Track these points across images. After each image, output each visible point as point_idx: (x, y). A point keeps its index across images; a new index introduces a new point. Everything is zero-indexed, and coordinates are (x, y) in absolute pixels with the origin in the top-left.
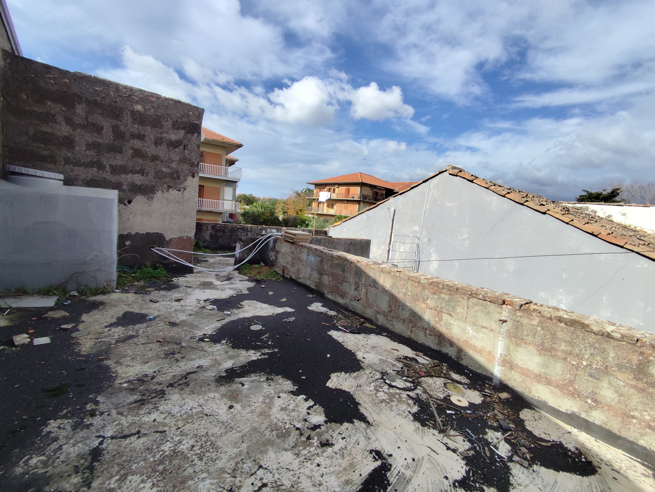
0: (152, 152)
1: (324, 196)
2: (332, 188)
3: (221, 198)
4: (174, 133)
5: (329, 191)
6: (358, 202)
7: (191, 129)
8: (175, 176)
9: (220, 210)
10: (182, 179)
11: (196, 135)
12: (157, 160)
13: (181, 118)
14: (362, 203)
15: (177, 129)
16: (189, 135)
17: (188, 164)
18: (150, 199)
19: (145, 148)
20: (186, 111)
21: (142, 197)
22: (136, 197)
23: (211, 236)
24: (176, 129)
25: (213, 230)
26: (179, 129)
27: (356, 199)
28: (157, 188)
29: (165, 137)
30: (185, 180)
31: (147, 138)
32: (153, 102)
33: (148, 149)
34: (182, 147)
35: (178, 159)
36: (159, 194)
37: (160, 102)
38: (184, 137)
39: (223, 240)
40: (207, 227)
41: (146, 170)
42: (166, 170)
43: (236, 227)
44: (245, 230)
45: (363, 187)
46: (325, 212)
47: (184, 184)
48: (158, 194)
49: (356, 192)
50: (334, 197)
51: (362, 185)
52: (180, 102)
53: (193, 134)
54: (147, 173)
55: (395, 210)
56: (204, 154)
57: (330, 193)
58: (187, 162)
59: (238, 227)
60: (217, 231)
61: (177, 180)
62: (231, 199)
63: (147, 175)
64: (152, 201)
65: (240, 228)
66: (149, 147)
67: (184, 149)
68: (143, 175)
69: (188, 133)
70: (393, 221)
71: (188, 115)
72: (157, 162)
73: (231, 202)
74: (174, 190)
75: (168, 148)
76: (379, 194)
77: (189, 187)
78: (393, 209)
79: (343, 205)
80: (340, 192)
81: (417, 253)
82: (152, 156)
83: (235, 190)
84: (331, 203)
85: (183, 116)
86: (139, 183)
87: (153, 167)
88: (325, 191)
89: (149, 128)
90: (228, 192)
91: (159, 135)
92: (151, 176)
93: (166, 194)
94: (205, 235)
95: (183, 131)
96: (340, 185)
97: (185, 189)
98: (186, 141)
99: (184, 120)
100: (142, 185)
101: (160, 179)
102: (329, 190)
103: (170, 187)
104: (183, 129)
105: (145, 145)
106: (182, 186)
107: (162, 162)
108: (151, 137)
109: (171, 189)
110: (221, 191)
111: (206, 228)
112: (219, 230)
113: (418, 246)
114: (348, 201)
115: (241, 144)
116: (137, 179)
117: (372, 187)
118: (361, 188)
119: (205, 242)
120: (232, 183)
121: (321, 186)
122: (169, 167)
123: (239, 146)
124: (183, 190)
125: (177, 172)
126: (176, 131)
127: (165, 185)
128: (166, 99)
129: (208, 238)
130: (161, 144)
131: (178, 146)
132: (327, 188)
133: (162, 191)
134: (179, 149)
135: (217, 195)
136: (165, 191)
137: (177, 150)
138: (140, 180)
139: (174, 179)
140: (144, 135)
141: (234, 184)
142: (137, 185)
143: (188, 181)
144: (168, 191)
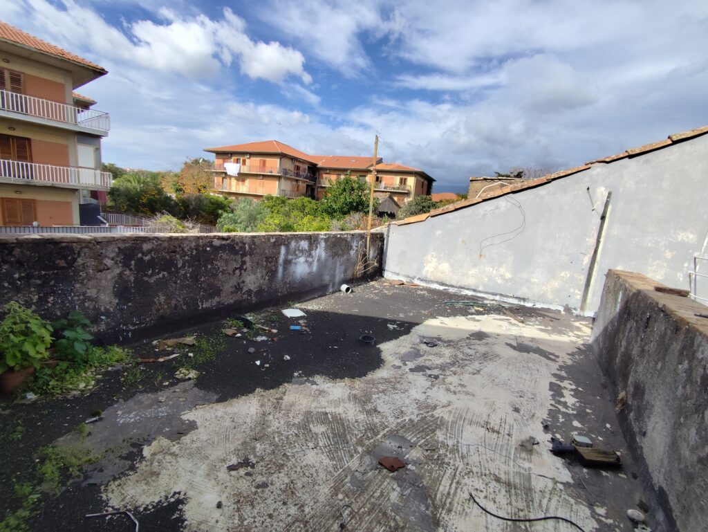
1: (232, 168)
2: (242, 159)
3: (71, 162)
5: (237, 163)
6: (279, 178)
9: (72, 183)
14: (283, 180)
23: (122, 291)
25: (126, 265)
27: (275, 173)
39: (169, 297)
40: (99, 257)
43: (211, 246)
44: (236, 253)
45: (282, 159)
46: (233, 190)
49: (274, 165)
50: (245, 170)
51: (282, 156)
55: (610, 194)
56: (22, 79)
57: (239, 165)
59: (216, 243)
60: (142, 267)
62: (93, 166)
65: (222, 247)
73: (93, 171)
76: (301, 168)
78: (602, 192)
79: (258, 182)
80: (252, 164)
83: (98, 150)
84: (242, 177)
88: (231, 162)
90: (84, 154)
94: (92, 292)
96: (252, 154)
102: (237, 161)
110: (71, 150)
111: (92, 263)
112: (151, 264)
114: (264, 176)
115: (103, 70)
117: (293, 159)
118: (281, 160)
119: (95, 320)
120: (91, 138)
121: (224, 154)
123: (100, 73)
129: (107, 300)
132: (234, 158)
135: (63, 158)
141: (95, 141)
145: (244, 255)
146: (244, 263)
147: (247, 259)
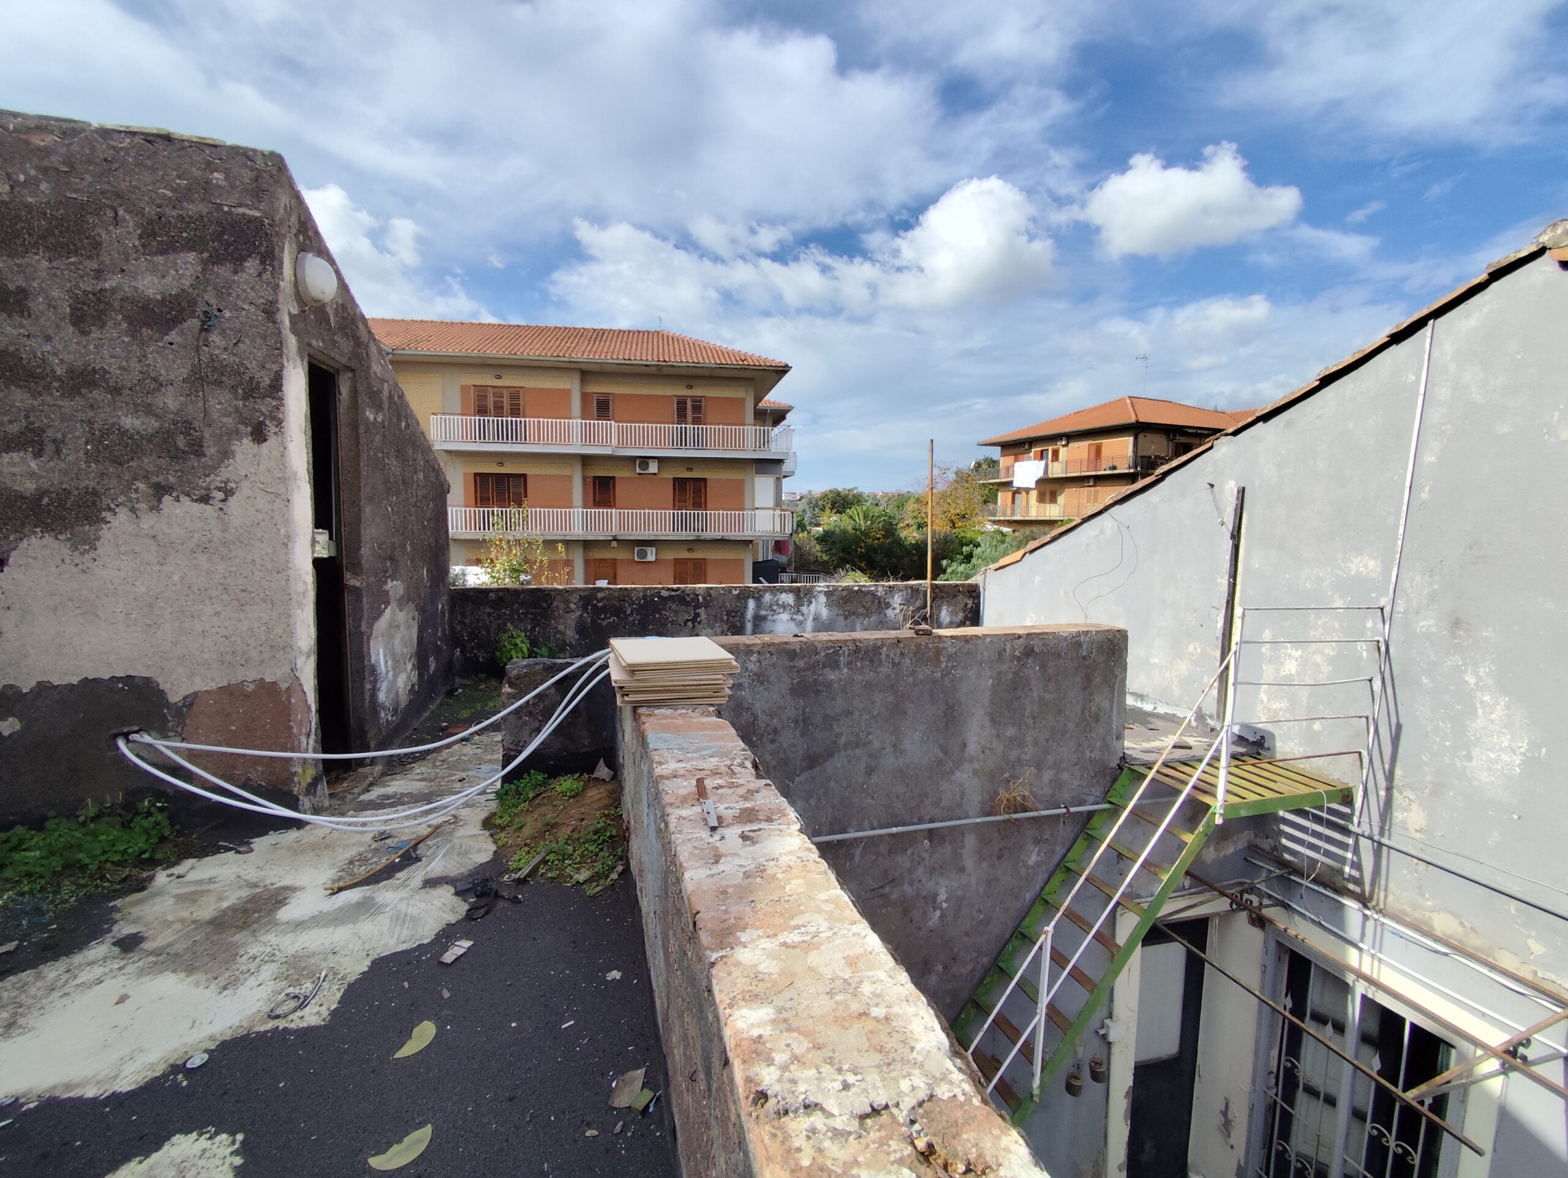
0: (66, 357)
1: (1027, 471)
2: (1050, 449)
3: (747, 504)
4: (153, 270)
5: (1042, 458)
6: (1130, 478)
7: (228, 244)
8: (181, 442)
9: (747, 534)
10: (211, 450)
11: (252, 265)
12: (93, 385)
13: (176, 204)
15: (168, 248)
16: (224, 271)
17: (234, 388)
18: (86, 544)
19: (33, 343)
20: (196, 172)
21: (48, 539)
22: (25, 544)
24: (163, 252)
26: (175, 250)
27: (1122, 470)
28: (106, 501)
29: (114, 290)
30: (226, 454)
31: (38, 304)
32: (45, 152)
33: (48, 348)
34: (194, 323)
35: (184, 372)
36: (120, 522)
37: (75, 147)
38: (199, 282)
41: (50, 433)
42: (137, 423)
46: (1033, 515)
47: (224, 473)
48: (115, 523)
49: (1120, 451)
50: (1057, 471)
52: (167, 138)
53: (239, 261)
54: (58, 444)
55: (1242, 492)
57: (1043, 463)
58: (229, 383)
61: (194, 461)
62: (772, 505)
63: (58, 452)
64: (92, 554)
66: (48, 339)
67: (205, 329)
68: (38, 454)
69: (216, 259)
70: (1236, 535)
71: (207, 186)
72: (96, 394)
73: (772, 512)
74: (183, 498)
75: (133, 332)
77: (245, 484)
78: (1230, 489)
79: (1085, 492)
80: (1072, 457)
81: (1377, 685)
82: (71, 371)
83: (779, 480)
84: (1049, 488)
85: (183, 195)
86: (29, 487)
87: (80, 416)
88: (1029, 459)
89: (40, 262)
90: (762, 487)
91: (87, 285)
92: (74, 455)
93: (148, 521)
95: (192, 256)
96: (1071, 437)
97: (228, 493)
98: (210, 297)
99: (193, 208)
100: (42, 493)
101: (118, 462)
103: (160, 491)
104: (191, 249)
105: (33, 330)
106: (216, 480)
107: (116, 391)
108: (55, 293)
109: (167, 500)
110: (747, 486)
113: (1383, 650)
114: (1099, 479)
115: (787, 366)
116: (17, 470)
117: (1171, 431)
118: (1136, 438)
120: (771, 465)
121: (1016, 447)
122: (149, 410)
123: (782, 371)
124: (220, 495)
125: (188, 427)
126: (160, 259)
127: (141, 486)
128: (106, 133)
130: (100, 320)
131: (176, 321)
132: (1036, 449)
133: (133, 510)
134: (182, 333)
135: (737, 499)
136: (143, 506)
137: (173, 336)
138: (32, 475)
139: (177, 456)
140: (22, 292)
142: (22, 498)
143: (239, 457)
144: (156, 508)
145: (698, 606)
146: (698, 615)
147: (702, 611)
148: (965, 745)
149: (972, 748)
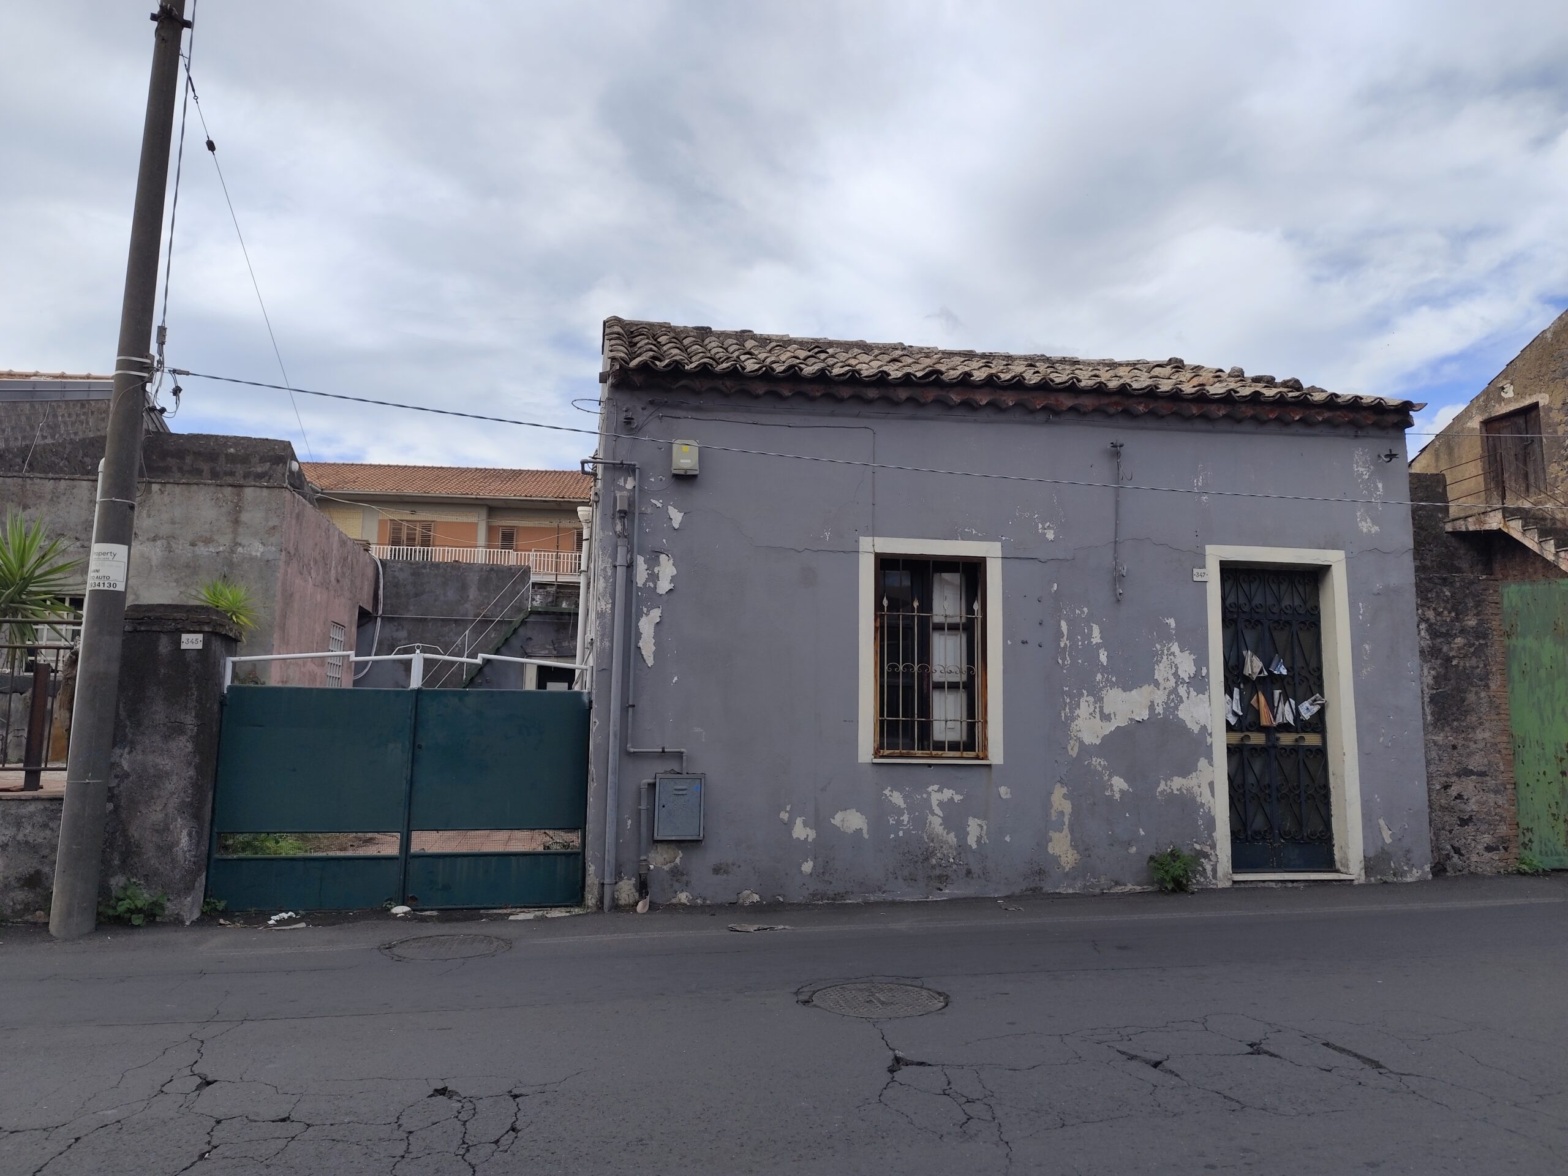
4: (261, 466)
11: (281, 465)
13: (267, 453)
16: (275, 466)
20: (272, 446)
24: (263, 463)
26: (266, 462)
29: (252, 470)
31: (237, 474)
32: (243, 444)
37: (250, 443)
38: (270, 469)
52: (267, 439)
53: (278, 464)
67: (269, 479)
69: (274, 464)
71: (274, 449)
85: (269, 451)
89: (239, 466)
91: (247, 470)
95: (269, 464)
98: (271, 472)
99: (270, 454)
128: (254, 439)
131: (264, 477)
140: (235, 472)
148: (468, 596)
149: (471, 597)
